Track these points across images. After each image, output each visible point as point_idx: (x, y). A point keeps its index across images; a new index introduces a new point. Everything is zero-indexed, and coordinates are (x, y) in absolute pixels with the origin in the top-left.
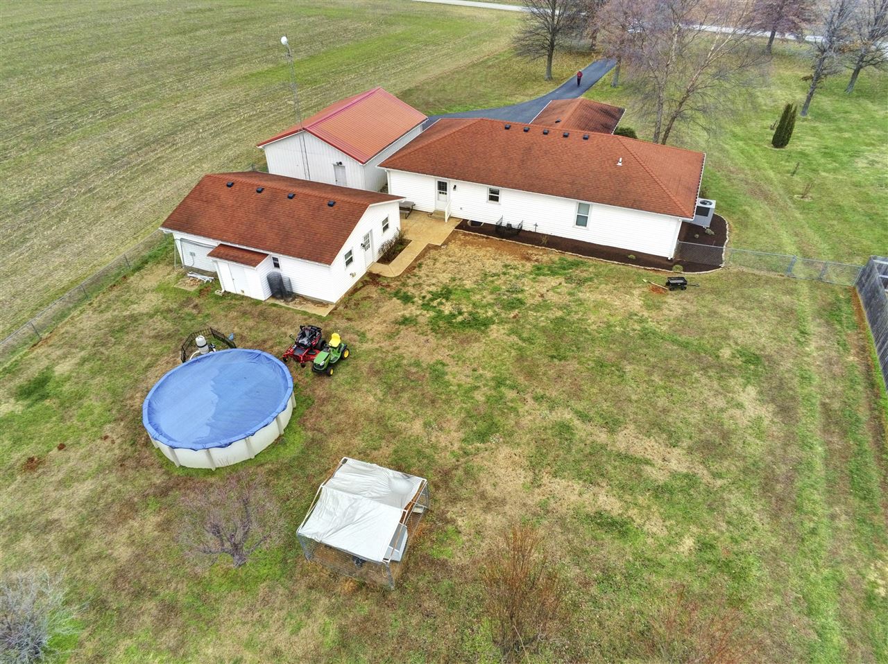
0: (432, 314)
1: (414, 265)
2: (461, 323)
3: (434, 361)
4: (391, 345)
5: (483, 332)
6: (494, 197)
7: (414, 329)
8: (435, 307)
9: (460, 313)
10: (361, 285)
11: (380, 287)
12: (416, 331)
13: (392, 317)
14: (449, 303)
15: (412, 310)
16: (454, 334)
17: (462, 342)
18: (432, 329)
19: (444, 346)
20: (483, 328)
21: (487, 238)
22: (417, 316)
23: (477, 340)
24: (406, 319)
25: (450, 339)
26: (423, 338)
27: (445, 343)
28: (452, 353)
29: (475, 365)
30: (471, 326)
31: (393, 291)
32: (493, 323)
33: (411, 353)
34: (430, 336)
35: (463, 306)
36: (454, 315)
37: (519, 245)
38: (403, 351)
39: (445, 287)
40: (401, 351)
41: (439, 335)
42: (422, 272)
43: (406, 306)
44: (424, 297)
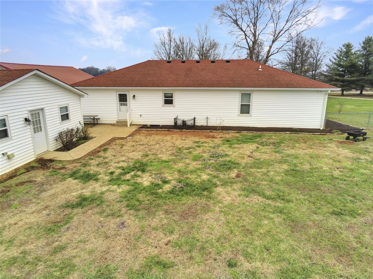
0: (125, 188)
1: (99, 150)
2: (172, 192)
3: (141, 260)
4: (48, 244)
5: (209, 198)
6: (169, 101)
7: (96, 210)
8: (128, 180)
9: (165, 182)
10: (22, 171)
11: (51, 170)
12: (101, 213)
13: (61, 200)
14: (147, 174)
15: (95, 188)
16: (165, 207)
17: (184, 216)
18: (128, 206)
19: (155, 229)
20: (205, 193)
21: (168, 131)
22: (102, 193)
23: (206, 209)
24: (85, 199)
25: (161, 214)
26: (113, 223)
27: (155, 222)
28: (173, 237)
29: (227, 254)
30: (187, 193)
31: (69, 172)
32: (216, 185)
33: (91, 252)
34: (126, 217)
35: (166, 175)
36: (158, 185)
37: (198, 132)
38: (74, 252)
39: (137, 161)
40: (69, 252)
41: (142, 213)
42: (109, 154)
43: (87, 184)
44: (112, 173)
